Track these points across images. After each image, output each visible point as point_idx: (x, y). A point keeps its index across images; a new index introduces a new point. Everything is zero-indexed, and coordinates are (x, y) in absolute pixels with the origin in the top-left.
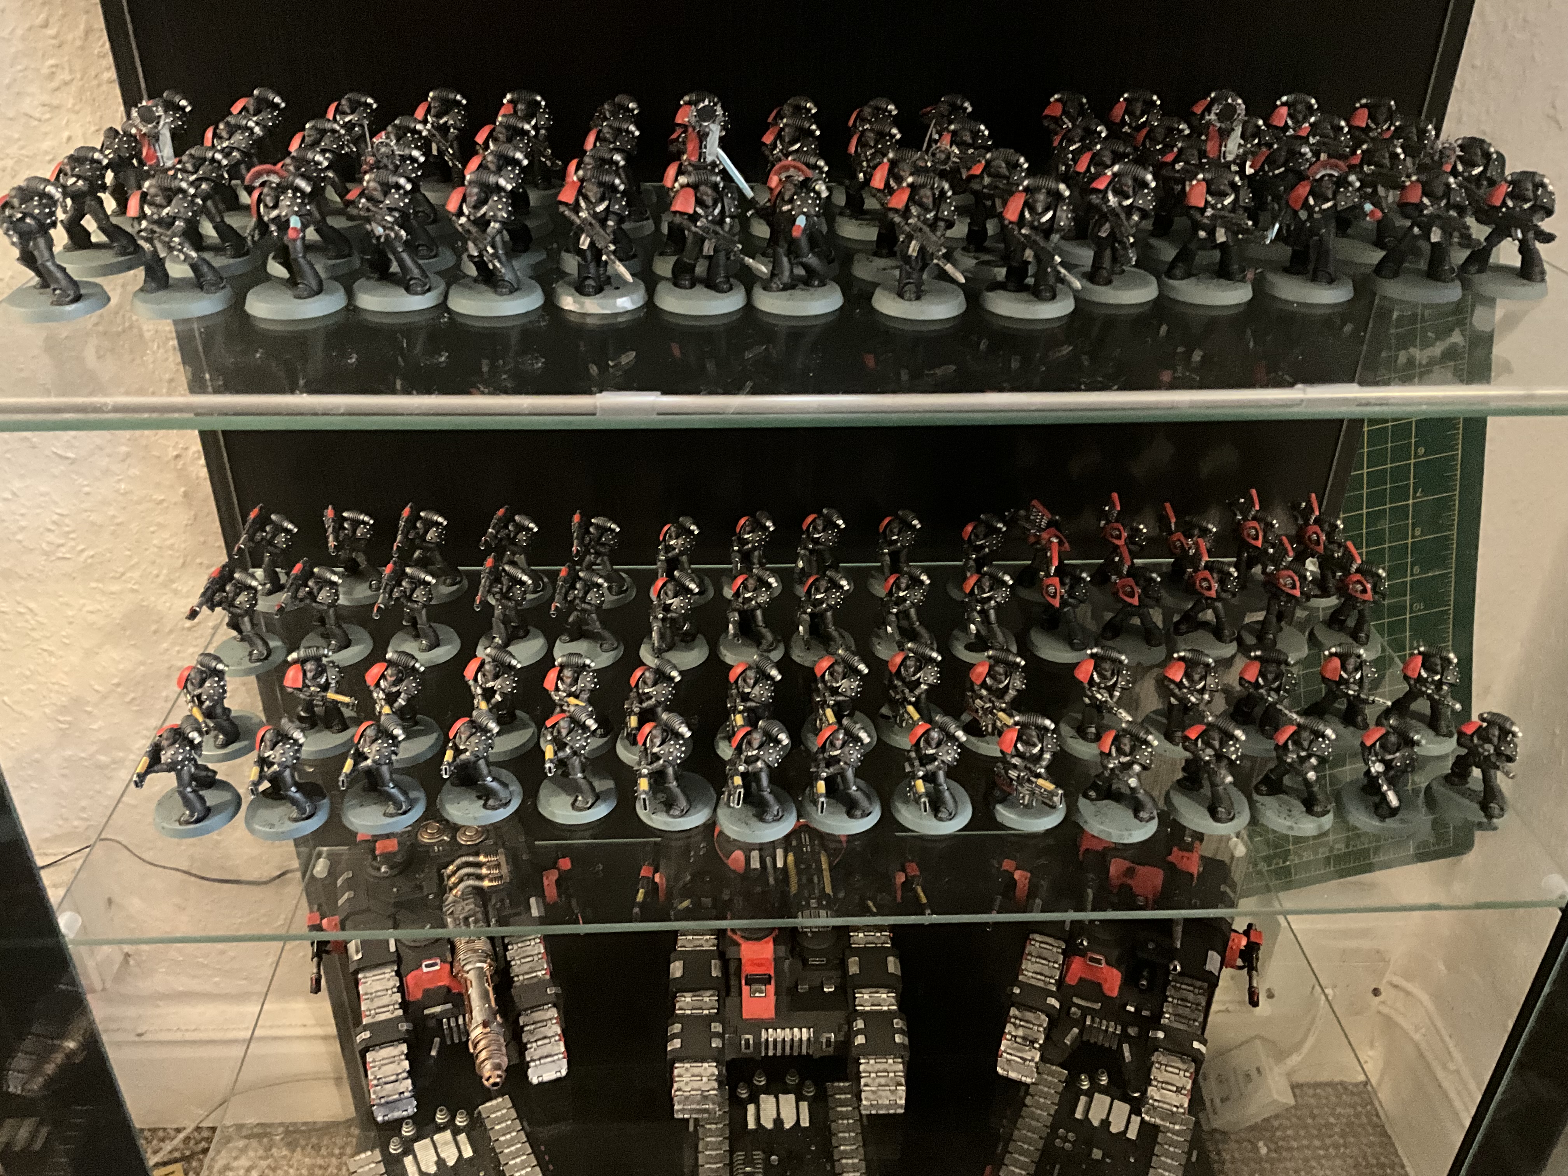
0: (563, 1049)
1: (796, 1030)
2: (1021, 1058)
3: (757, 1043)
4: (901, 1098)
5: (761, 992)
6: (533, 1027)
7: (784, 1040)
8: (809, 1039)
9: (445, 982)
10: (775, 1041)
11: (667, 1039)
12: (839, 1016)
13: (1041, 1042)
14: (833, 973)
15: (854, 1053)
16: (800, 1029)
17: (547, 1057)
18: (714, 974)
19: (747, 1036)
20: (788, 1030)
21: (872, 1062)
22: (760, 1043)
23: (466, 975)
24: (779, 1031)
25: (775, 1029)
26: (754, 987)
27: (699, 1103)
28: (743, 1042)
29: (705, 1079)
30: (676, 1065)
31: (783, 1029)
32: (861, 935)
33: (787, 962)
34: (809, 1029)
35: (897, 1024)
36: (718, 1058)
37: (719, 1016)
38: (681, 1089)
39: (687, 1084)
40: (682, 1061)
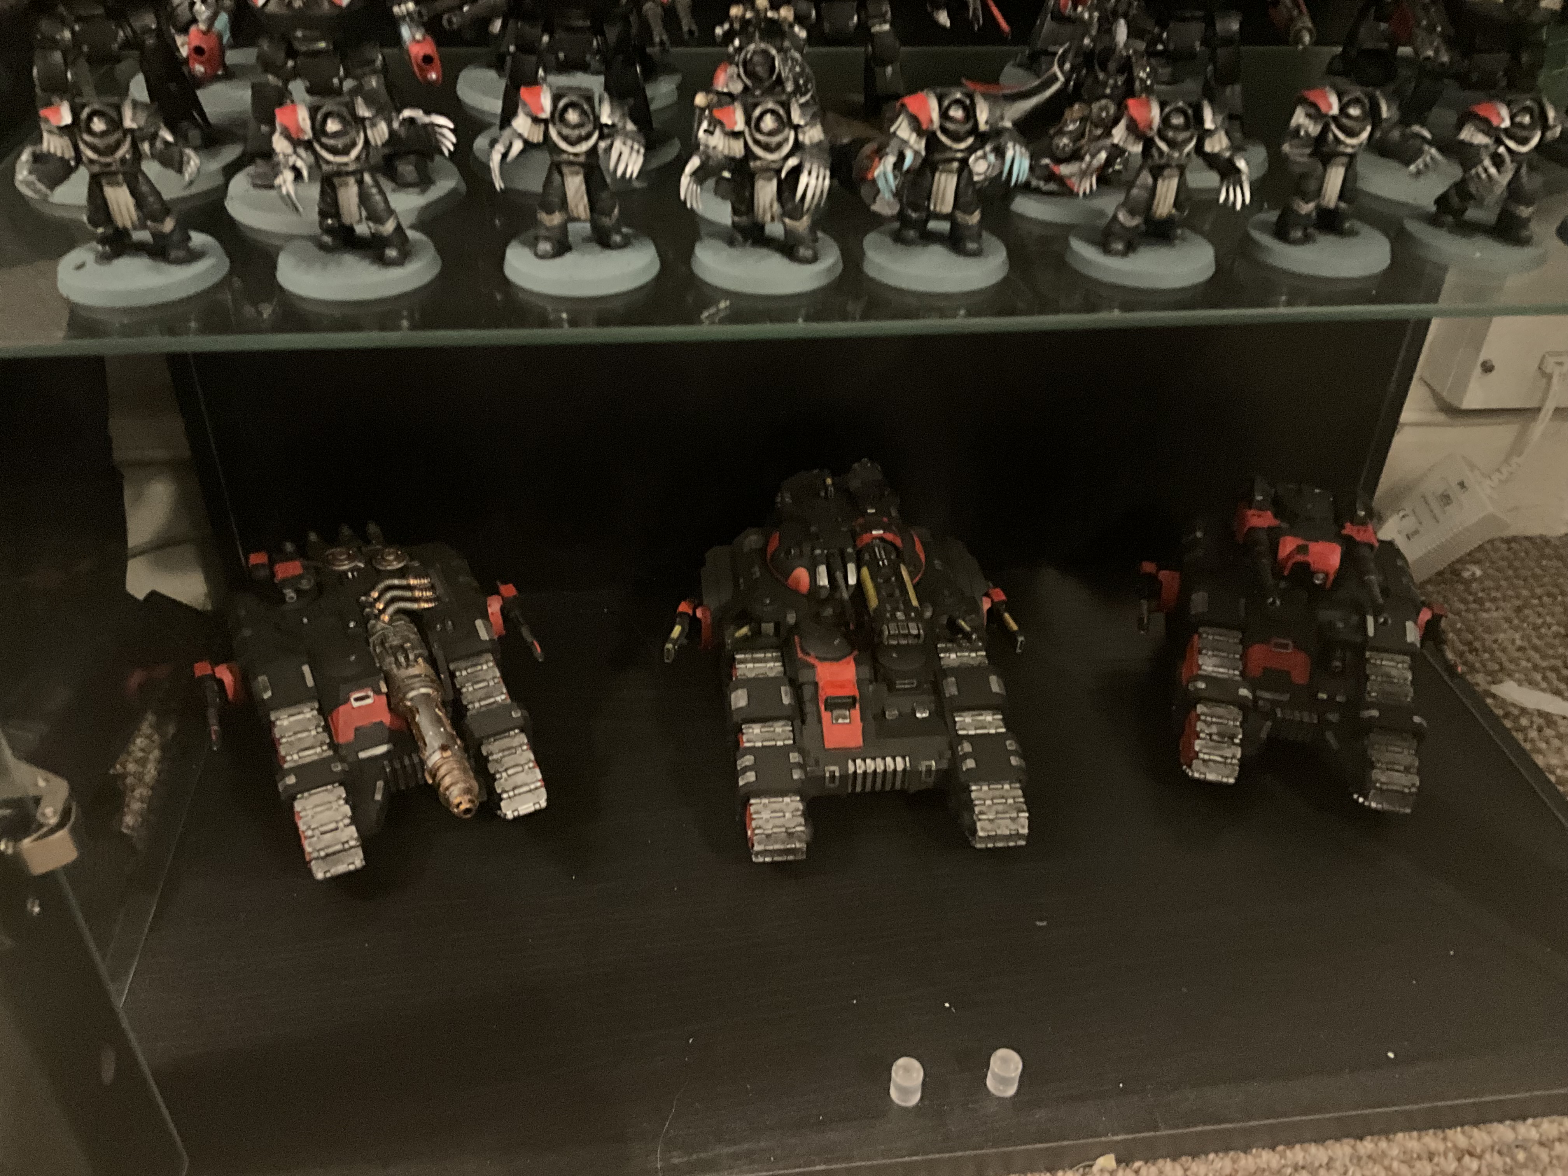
1: (889, 760)
3: (843, 777)
4: (1023, 826)
5: (844, 717)
7: (875, 771)
8: (905, 770)
10: (864, 775)
11: (736, 775)
12: (940, 742)
14: (925, 699)
15: (962, 780)
16: (894, 757)
18: (785, 701)
19: (832, 768)
20: (879, 761)
21: (985, 788)
22: (846, 777)
24: (868, 761)
25: (864, 760)
26: (836, 712)
27: (783, 843)
28: (827, 775)
29: (788, 815)
30: (752, 801)
31: (874, 759)
32: (953, 656)
33: (871, 688)
34: (904, 758)
35: (1011, 745)
36: (799, 790)
37: (797, 746)
38: (760, 828)
39: (767, 821)
40: (758, 796)
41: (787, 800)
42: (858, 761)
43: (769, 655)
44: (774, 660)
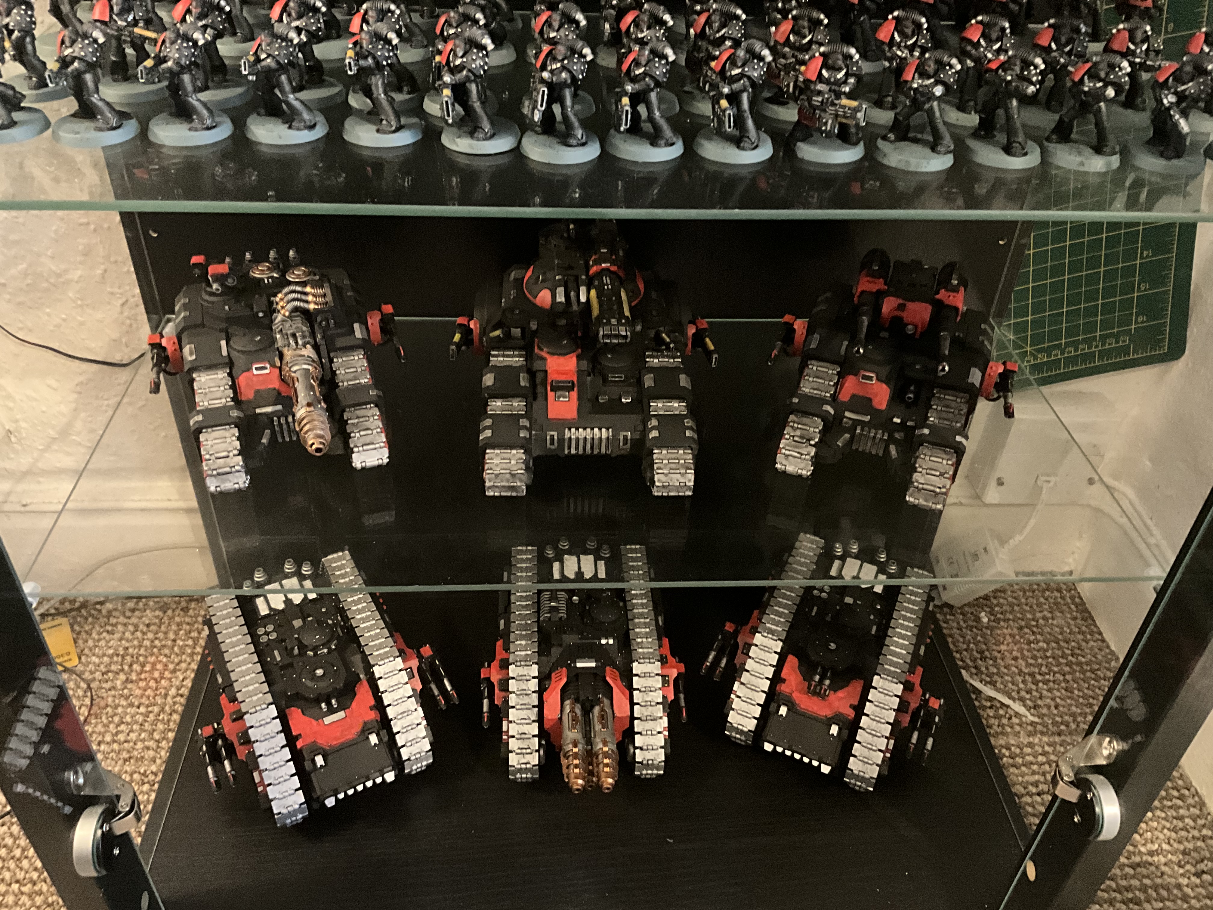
0: (384, 440)
1: (596, 430)
2: (799, 453)
3: (561, 440)
4: (690, 480)
5: (565, 397)
6: (356, 421)
7: (585, 438)
8: (608, 438)
9: (276, 384)
10: (577, 440)
11: (478, 432)
12: (635, 419)
13: (817, 440)
14: (631, 389)
15: (648, 444)
16: (600, 429)
17: (369, 444)
18: (523, 384)
19: (552, 433)
20: (589, 430)
21: (664, 452)
22: (564, 439)
23: (293, 375)
24: (581, 430)
25: (577, 429)
26: (558, 393)
27: (508, 481)
28: (548, 438)
29: (513, 462)
30: (488, 451)
31: (585, 429)
32: (656, 361)
33: (589, 378)
34: (608, 429)
35: (688, 422)
36: (525, 446)
37: (526, 416)
38: (491, 469)
39: (497, 465)
40: (493, 448)
41: (514, 451)
42: (573, 430)
43: (516, 353)
44: (520, 356)
